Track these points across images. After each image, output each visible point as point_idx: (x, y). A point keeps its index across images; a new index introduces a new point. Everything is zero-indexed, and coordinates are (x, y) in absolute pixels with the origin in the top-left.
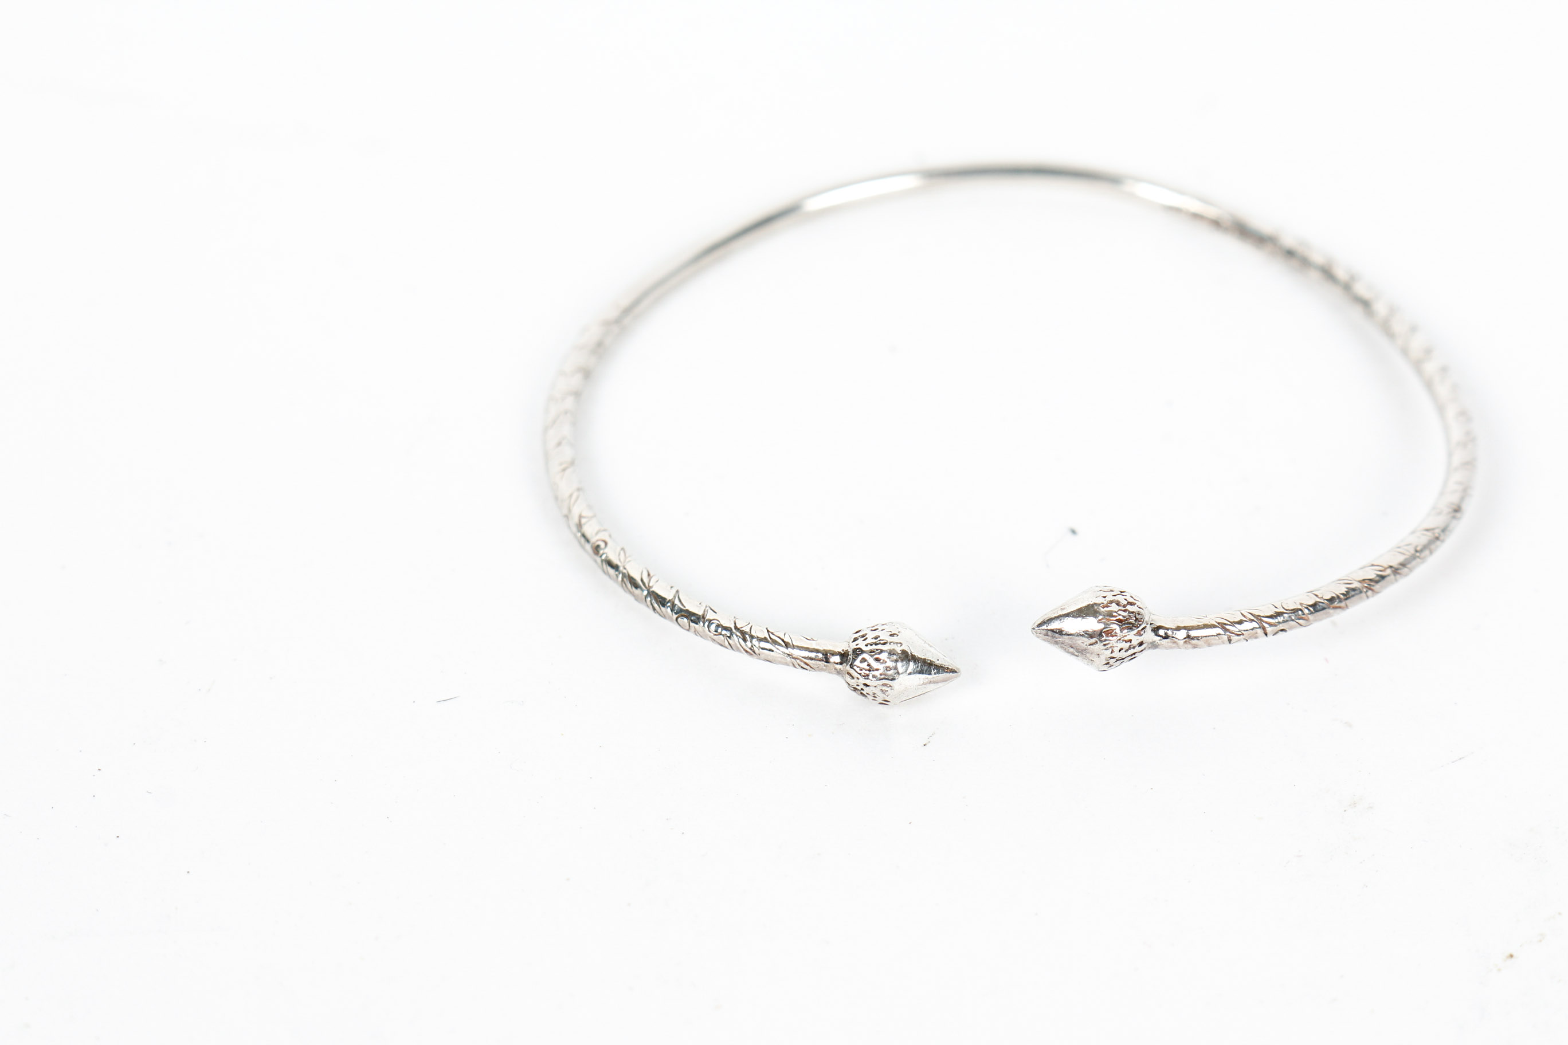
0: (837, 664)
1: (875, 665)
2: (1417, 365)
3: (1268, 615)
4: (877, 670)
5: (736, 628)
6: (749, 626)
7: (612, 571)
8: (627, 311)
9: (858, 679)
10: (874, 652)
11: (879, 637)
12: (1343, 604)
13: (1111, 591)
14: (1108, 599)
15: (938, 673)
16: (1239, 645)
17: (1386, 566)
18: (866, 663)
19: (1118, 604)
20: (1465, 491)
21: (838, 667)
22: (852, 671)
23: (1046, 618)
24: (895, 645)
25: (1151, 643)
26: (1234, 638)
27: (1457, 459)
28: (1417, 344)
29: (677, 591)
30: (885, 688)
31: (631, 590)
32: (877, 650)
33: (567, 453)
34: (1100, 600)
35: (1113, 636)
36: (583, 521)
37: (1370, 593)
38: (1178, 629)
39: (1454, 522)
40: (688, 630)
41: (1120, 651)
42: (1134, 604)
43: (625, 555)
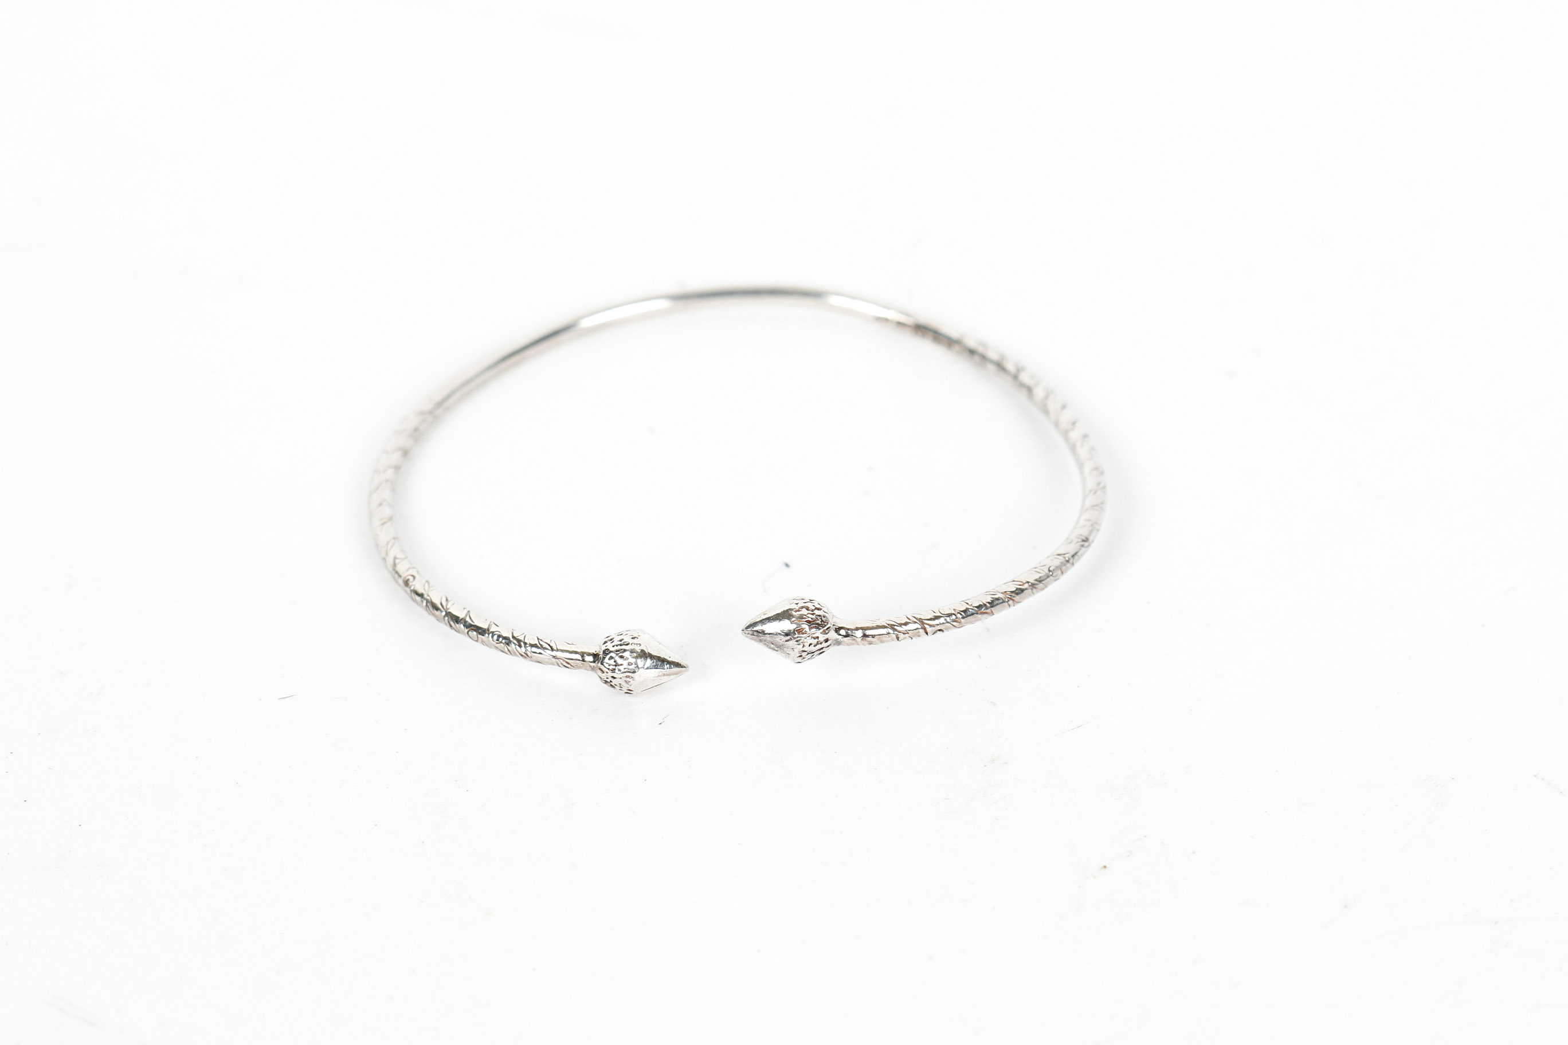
0: (591, 662)
1: (619, 661)
2: (1065, 434)
3: (929, 618)
4: (621, 665)
5: (513, 637)
6: (524, 635)
7: (418, 598)
8: (440, 404)
9: (607, 673)
10: (619, 651)
11: (623, 639)
12: (988, 611)
13: (803, 599)
14: (800, 605)
15: (670, 668)
16: (906, 642)
17: (1024, 582)
18: (613, 660)
19: (808, 609)
20: (1094, 527)
21: (592, 664)
22: (602, 667)
23: (752, 621)
24: (636, 645)
25: (835, 640)
26: (901, 636)
27: (1088, 503)
28: (1066, 417)
29: (469, 612)
30: (628, 679)
31: (433, 612)
32: (622, 649)
33: (387, 511)
34: (792, 607)
35: (803, 634)
36: (397, 561)
37: (1011, 602)
38: (857, 629)
39: (1083, 549)
40: (477, 641)
41: (809, 646)
42: (821, 609)
43: (429, 586)
